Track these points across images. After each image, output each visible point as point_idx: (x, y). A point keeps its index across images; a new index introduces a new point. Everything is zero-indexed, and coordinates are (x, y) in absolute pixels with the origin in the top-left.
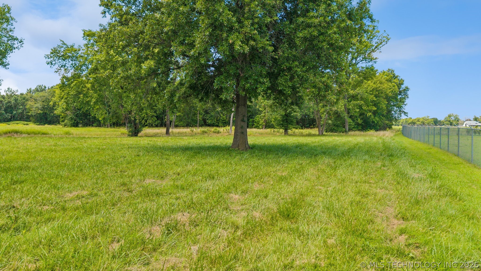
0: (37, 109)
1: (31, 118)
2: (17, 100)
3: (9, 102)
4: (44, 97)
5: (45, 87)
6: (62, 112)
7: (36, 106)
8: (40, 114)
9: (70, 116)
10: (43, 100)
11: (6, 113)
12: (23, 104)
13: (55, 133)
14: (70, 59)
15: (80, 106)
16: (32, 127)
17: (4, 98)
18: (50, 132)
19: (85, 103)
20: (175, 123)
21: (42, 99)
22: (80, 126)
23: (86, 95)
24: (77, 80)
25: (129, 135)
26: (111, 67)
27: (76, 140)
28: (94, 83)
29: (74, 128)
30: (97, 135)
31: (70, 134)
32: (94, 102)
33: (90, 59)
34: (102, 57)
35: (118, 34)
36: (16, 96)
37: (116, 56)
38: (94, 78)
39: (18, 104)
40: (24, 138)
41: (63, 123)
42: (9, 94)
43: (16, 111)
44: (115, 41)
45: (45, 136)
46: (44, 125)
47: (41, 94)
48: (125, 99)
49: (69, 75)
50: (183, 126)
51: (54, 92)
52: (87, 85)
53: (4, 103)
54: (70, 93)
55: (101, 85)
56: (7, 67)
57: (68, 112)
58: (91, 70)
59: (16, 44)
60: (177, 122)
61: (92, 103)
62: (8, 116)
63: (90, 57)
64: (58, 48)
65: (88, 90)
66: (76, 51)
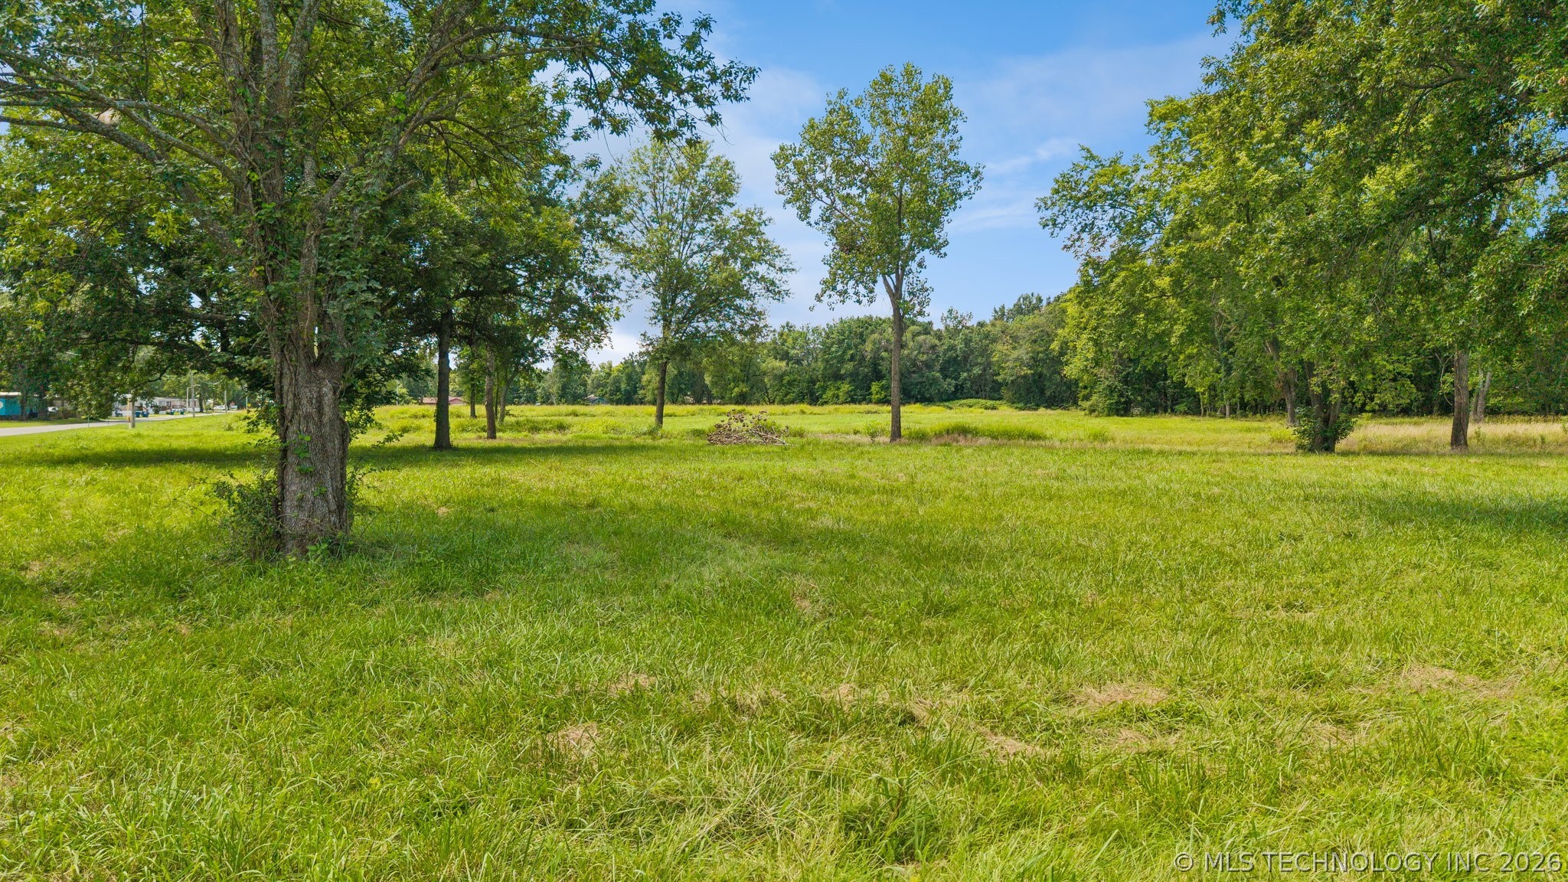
0: (1018, 364)
1: (1003, 390)
2: (971, 341)
3: (952, 348)
4: (1037, 327)
5: (1040, 300)
6: (1085, 370)
7: (1015, 354)
8: (1025, 376)
9: (1107, 383)
10: (1033, 338)
11: (945, 377)
12: (985, 352)
13: (1063, 434)
14: (1108, 202)
15: (1136, 349)
16: (1007, 416)
17: (940, 339)
18: (1048, 434)
19: (1152, 342)
20: (1486, 400)
21: (1031, 334)
22: (1136, 411)
23: (1154, 315)
24: (1127, 269)
25: (1300, 447)
26: (1239, 212)
27: (1122, 461)
28: (1180, 273)
29: (1116, 419)
30: (1190, 444)
31: (1105, 440)
32: (1181, 336)
33: (1168, 194)
34: (1206, 181)
35: (1272, 79)
36: (967, 331)
37: (1256, 170)
38: (1182, 255)
39: (972, 352)
40: (980, 448)
41: (1086, 404)
42: (952, 325)
43: (968, 371)
44: (1257, 109)
45: (1035, 443)
46: (1036, 410)
47: (1029, 320)
48: (1288, 320)
49: (1105, 254)
50: (1524, 413)
51: (1064, 311)
52: (1157, 282)
53: (941, 350)
54: (1105, 312)
55: (1203, 277)
56: (943, 251)
57: (1101, 372)
58: (1172, 230)
59: (965, 183)
60: (1496, 396)
61: (1173, 340)
62: (948, 385)
63: (1168, 189)
64: (1074, 173)
65: (1160, 297)
66: (1125, 173)
